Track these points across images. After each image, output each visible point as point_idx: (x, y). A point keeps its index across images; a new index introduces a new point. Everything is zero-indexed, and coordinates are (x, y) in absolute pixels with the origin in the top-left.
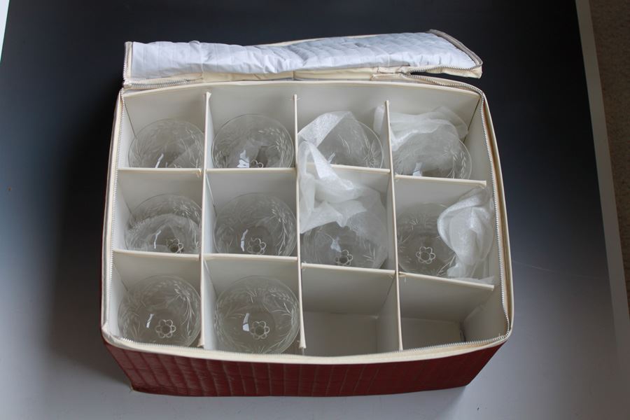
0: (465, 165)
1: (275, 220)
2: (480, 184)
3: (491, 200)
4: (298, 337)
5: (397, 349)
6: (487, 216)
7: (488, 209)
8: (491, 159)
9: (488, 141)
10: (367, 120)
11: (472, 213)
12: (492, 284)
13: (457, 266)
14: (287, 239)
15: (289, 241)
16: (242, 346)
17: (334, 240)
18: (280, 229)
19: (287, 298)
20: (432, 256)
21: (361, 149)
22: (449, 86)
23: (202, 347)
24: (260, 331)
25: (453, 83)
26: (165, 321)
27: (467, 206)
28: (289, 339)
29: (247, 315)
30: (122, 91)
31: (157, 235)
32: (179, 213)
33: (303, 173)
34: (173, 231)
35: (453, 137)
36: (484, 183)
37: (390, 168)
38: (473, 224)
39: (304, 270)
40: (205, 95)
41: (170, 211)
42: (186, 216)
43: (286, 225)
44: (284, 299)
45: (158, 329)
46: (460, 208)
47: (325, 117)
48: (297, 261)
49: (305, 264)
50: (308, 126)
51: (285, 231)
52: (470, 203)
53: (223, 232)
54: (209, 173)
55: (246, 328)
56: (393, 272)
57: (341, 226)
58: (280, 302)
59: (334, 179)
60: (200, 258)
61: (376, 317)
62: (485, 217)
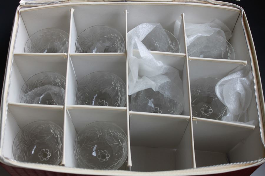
0: (230, 56)
1: (114, 88)
2: (243, 63)
3: (250, 72)
4: (127, 159)
5: (192, 167)
6: (248, 83)
7: (248, 78)
8: (249, 48)
9: (246, 37)
10: (170, 29)
11: (238, 82)
12: (253, 125)
13: (228, 115)
14: (121, 99)
15: (122, 100)
16: (92, 166)
17: (150, 101)
18: (117, 94)
19: (120, 136)
20: (211, 111)
21: (166, 47)
22: (221, 5)
23: (63, 165)
24: (104, 157)
25: (223, 3)
26: (44, 150)
27: (234, 77)
28: (121, 161)
29: (96, 146)
30: (19, 7)
31: (41, 97)
32: (55, 84)
33: (131, 55)
34: (51, 95)
35: (223, 39)
36: (246, 62)
37: (186, 53)
38: (239, 88)
39: (131, 116)
40: (71, 10)
41: (50, 83)
42: (59, 86)
43: (121, 91)
44: (119, 136)
45: (40, 155)
46: (229, 78)
47: (144, 25)
48: (126, 110)
49: (131, 112)
50: (134, 28)
51: (120, 95)
52: (236, 76)
53: (82, 95)
54: (72, 56)
55: (94, 154)
56: (189, 117)
57: (154, 90)
58: (116, 138)
59: (150, 58)
60: (64, 108)
61: (175, 150)
62: (246, 84)
